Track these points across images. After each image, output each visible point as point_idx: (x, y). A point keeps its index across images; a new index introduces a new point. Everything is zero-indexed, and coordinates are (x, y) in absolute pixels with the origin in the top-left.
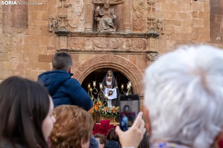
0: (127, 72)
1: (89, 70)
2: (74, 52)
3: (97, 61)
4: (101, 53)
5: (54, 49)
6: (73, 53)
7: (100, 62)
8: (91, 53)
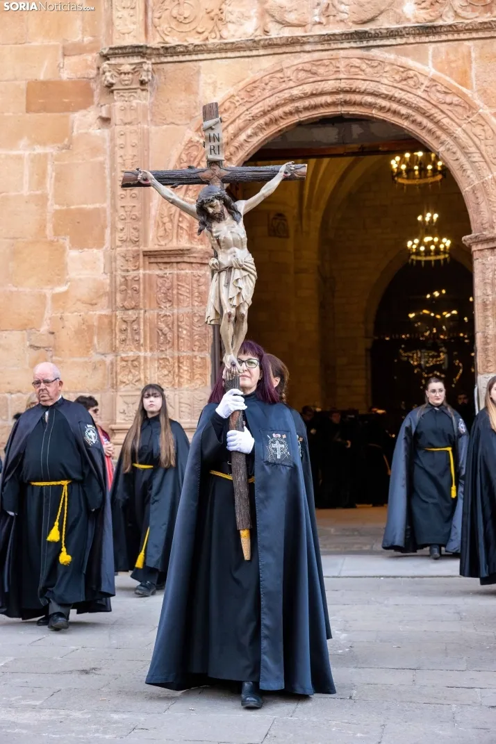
0: (430, 125)
1: (249, 131)
2: (178, 54)
3: (284, 86)
4: (298, 48)
5: (91, 51)
6: (170, 59)
7: (296, 92)
8: (255, 53)
